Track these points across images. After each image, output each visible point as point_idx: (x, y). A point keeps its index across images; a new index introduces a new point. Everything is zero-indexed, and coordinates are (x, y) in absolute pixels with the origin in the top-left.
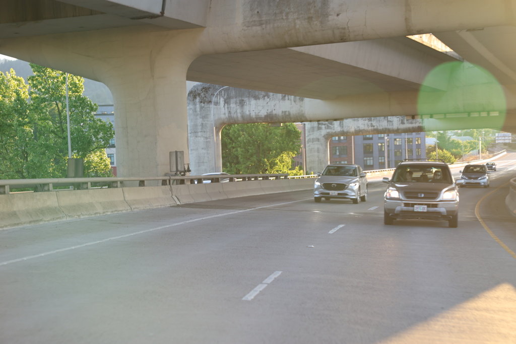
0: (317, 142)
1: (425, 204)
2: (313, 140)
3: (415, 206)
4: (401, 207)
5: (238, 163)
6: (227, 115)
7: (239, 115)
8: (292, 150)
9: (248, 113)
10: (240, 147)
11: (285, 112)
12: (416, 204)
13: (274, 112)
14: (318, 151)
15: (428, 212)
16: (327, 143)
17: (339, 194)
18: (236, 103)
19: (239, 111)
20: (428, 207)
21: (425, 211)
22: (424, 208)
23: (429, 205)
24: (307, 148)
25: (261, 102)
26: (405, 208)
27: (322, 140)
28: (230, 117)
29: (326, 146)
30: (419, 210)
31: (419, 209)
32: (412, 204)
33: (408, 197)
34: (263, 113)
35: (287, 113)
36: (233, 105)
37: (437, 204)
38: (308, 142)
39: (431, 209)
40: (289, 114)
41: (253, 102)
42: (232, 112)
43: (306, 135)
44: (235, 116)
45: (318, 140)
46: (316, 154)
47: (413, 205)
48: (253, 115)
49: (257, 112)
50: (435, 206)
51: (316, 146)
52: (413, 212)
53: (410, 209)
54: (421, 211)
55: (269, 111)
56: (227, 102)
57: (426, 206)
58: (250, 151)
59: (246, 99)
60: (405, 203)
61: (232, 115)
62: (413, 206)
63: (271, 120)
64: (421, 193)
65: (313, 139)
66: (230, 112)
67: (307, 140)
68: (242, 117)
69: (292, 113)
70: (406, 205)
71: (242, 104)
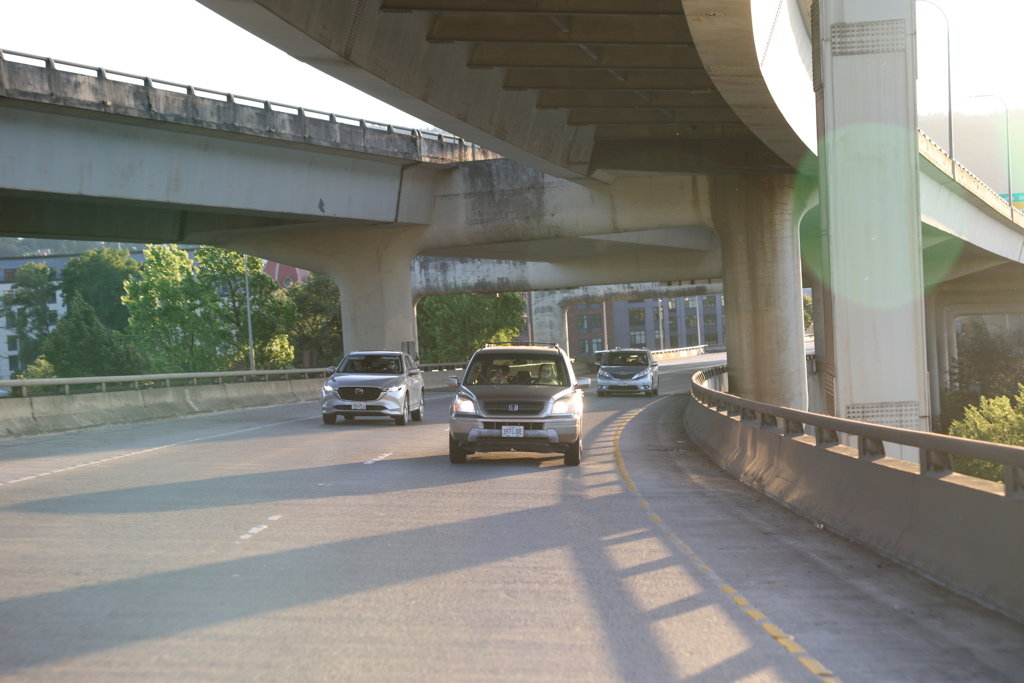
0: (549, 313)
1: (521, 424)
2: (543, 310)
3: (504, 427)
4: (477, 430)
5: (435, 347)
6: (424, 284)
7: (441, 284)
8: (511, 326)
9: (452, 280)
10: (438, 325)
11: (502, 279)
12: (505, 424)
13: (488, 279)
14: (551, 325)
15: (525, 438)
16: (564, 314)
17: (368, 407)
18: (436, 268)
19: (440, 278)
20: (525, 429)
21: (522, 436)
22: (518, 431)
23: (527, 426)
24: (534, 323)
25: (469, 266)
26: (486, 432)
27: (557, 309)
28: (428, 287)
29: (563, 318)
30: (511, 435)
31: (510, 432)
32: (497, 423)
33: (490, 412)
34: (472, 280)
35: (505, 281)
36: (432, 271)
37: (542, 424)
38: (536, 312)
39: (532, 433)
40: (508, 282)
41: (459, 266)
42: (432, 280)
43: (533, 302)
44: (435, 285)
45: (550, 309)
46: (548, 330)
47: (499, 426)
48: (459, 282)
49: (465, 279)
50: (539, 426)
51: (547, 318)
52: (500, 438)
53: (495, 432)
54: (514, 435)
55: (481, 277)
56: (424, 266)
57: (522, 427)
58: (453, 330)
59: (449, 262)
60: (485, 423)
61: (431, 283)
62: (501, 428)
63: (484, 289)
64: (514, 403)
65: (543, 308)
66: (428, 280)
67: (533, 310)
68: (445, 286)
69: (511, 280)
70: (487, 425)
71: (444, 268)
